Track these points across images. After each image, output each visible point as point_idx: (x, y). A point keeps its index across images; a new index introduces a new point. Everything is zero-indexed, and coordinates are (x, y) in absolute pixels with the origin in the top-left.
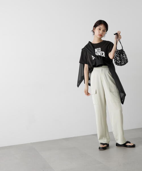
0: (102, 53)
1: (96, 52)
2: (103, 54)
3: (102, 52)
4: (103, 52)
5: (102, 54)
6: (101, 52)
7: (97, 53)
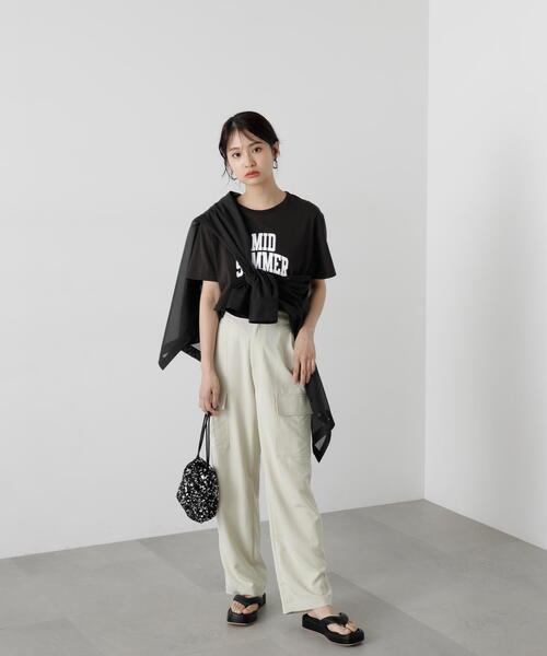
0: (280, 263)
1: (256, 252)
2: (280, 267)
3: (279, 256)
4: (285, 259)
5: (276, 264)
6: (277, 256)
7: (259, 254)
